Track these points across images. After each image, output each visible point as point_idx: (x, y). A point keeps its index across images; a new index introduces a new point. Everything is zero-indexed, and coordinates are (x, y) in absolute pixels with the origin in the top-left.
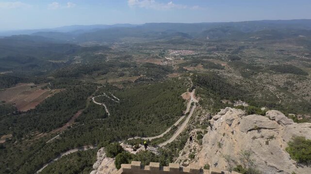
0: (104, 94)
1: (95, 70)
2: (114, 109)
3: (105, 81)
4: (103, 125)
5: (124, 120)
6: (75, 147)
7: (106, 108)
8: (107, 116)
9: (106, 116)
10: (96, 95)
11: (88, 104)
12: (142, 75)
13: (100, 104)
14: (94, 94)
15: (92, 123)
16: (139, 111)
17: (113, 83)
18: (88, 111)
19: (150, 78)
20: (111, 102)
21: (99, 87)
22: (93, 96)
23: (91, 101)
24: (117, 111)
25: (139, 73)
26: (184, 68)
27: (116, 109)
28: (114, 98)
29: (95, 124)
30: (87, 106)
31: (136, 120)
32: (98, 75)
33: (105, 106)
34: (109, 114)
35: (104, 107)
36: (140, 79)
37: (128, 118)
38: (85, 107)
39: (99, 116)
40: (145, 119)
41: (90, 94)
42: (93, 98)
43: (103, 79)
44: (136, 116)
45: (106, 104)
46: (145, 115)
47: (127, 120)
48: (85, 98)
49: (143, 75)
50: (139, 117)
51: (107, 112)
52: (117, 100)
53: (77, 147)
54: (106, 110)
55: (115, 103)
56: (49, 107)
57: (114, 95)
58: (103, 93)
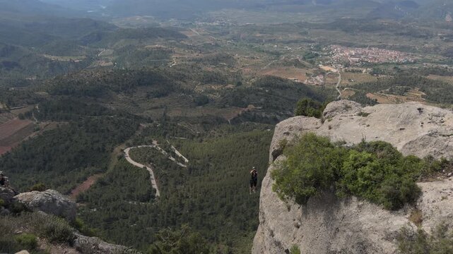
0: (155, 142)
1: (140, 85)
2: (171, 183)
3: (161, 112)
4: (140, 218)
5: (191, 211)
7: (153, 177)
8: (154, 197)
9: (150, 196)
10: (134, 144)
11: (114, 162)
12: (251, 107)
13: (141, 166)
14: (130, 141)
15: (115, 209)
16: (232, 193)
17: (178, 119)
18: (111, 180)
19: (273, 115)
20: (167, 164)
21: (144, 125)
22: (129, 145)
23: (121, 157)
24: (179, 187)
25: (244, 100)
26: (369, 95)
27: (176, 184)
28: (174, 156)
29: (123, 213)
30: (111, 169)
31: (221, 217)
32: (148, 96)
33: (152, 173)
34: (158, 194)
35: (149, 175)
36: (245, 116)
37: (201, 208)
38: (106, 168)
39: (135, 194)
40: (243, 217)
41: (122, 140)
42: (127, 151)
43: (156, 108)
44: (222, 206)
45: (154, 168)
46: (244, 206)
47: (198, 213)
48: (108, 147)
49: (255, 105)
50: (230, 209)
51: (155, 186)
52: (183, 162)
54: (154, 182)
55: (176, 167)
56: (28, 159)
57: (178, 147)
58: (151, 142)
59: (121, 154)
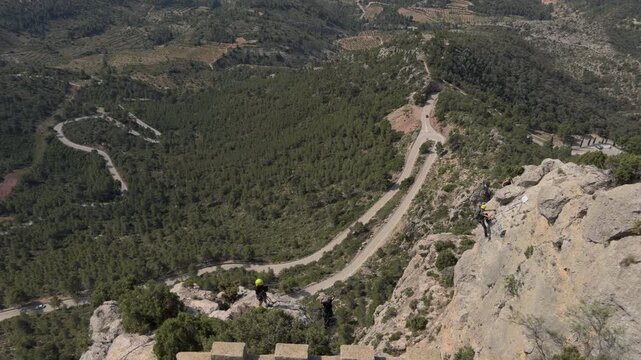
0: (101, 110)
1: (54, 17)
2: (142, 169)
3: (99, 59)
4: (106, 224)
5: (181, 205)
6: (7, 300)
7: (110, 163)
8: (119, 193)
9: (112, 192)
10: (68, 117)
11: (41, 149)
12: (241, 41)
13: (88, 149)
14: (59, 112)
15: (63, 218)
16: (237, 173)
17: (132, 69)
18: (45, 176)
19: (275, 51)
20: (129, 142)
21: (77, 85)
22: (59, 119)
23: (52, 139)
24: (155, 174)
25: (229, 31)
26: (401, 11)
27: (149, 169)
28: (137, 127)
29: (77, 222)
30: (38, 158)
31: (226, 207)
32: (71, 36)
33: (107, 158)
34: (124, 187)
35: (105, 162)
36: (235, 56)
37: (196, 200)
38: (31, 159)
39: (88, 192)
40: (258, 203)
41: (46, 112)
42: (59, 128)
43: (89, 54)
44: (226, 193)
45: (109, 150)
46: (257, 188)
47: (193, 206)
48: (26, 125)
49: (247, 37)
50: (238, 195)
51: (117, 177)
52: (153, 136)
53: (14, 302)
54: (113, 170)
55: (144, 145)
57: (139, 114)
58: (94, 110)
59: (50, 133)
